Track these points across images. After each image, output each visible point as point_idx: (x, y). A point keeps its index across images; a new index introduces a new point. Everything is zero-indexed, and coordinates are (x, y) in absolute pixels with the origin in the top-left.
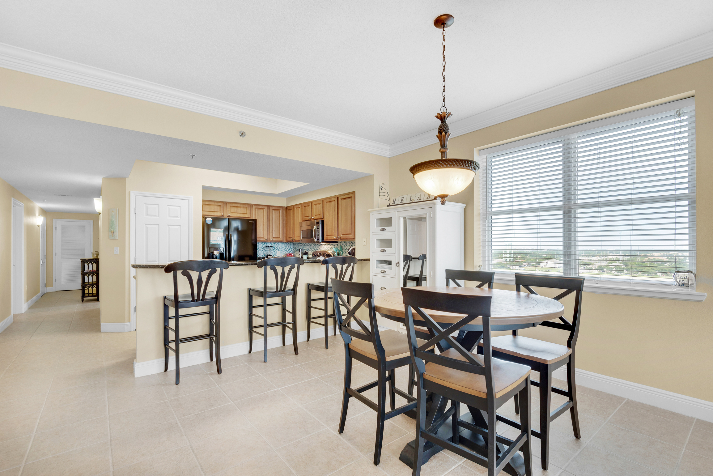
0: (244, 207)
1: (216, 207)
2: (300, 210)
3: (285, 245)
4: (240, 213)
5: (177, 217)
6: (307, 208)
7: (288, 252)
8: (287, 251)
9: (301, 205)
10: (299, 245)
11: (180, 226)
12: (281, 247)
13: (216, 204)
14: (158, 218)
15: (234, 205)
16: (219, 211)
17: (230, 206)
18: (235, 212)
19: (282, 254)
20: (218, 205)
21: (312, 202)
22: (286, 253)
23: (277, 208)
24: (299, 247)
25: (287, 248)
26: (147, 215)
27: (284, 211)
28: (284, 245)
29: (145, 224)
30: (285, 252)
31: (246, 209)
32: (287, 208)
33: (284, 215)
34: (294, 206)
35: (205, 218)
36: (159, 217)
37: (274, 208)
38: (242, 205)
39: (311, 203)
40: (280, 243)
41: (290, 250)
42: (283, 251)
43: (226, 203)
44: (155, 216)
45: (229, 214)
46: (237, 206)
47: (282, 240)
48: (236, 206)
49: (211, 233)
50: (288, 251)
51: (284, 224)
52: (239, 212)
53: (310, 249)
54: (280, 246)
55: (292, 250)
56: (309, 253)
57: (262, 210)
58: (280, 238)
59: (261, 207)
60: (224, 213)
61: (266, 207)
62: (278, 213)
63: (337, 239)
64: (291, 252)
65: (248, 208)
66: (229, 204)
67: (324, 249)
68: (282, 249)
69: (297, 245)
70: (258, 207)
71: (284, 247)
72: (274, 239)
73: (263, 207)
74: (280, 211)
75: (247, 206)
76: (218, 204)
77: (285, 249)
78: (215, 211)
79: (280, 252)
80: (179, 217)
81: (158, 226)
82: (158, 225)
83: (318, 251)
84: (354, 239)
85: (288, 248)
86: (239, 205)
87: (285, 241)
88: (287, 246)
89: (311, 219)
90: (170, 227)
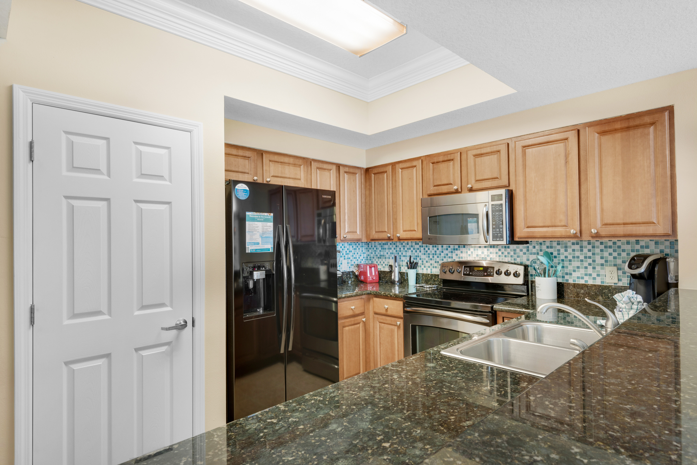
0: (295, 165)
1: (241, 161)
2: (416, 173)
3: (355, 247)
4: (289, 178)
5: (161, 177)
6: (442, 166)
7: (359, 260)
8: (358, 258)
9: (420, 161)
10: (386, 246)
11: (169, 203)
12: (348, 252)
13: (241, 153)
14: (106, 177)
15: (276, 158)
16: (247, 171)
17: (270, 161)
18: (280, 175)
19: (350, 265)
20: (245, 157)
21: (461, 152)
22: (356, 263)
23: (352, 170)
24: (387, 251)
25: (357, 253)
26: (73, 168)
27: (362, 175)
28: (353, 247)
29: (67, 197)
30: (355, 260)
31: (299, 169)
32: (367, 171)
33: (363, 186)
34: (394, 165)
35: (230, 185)
36: (109, 175)
37: (347, 169)
38: (291, 160)
39: (459, 153)
40: (347, 244)
41: (362, 255)
42: (351, 258)
43: (261, 153)
44: (97, 171)
45: (268, 180)
46: (282, 161)
47: (360, 237)
48: (280, 161)
49: (247, 222)
50: (359, 258)
51: (363, 205)
52: (286, 176)
53: (423, 257)
54: (346, 249)
55: (365, 255)
56: (420, 262)
57: (326, 173)
58: (358, 233)
59: (325, 166)
60: (258, 176)
61: (334, 167)
62: (353, 180)
63: (577, 237)
64: (364, 259)
65: (302, 167)
66: (268, 155)
67: (474, 255)
68: (349, 256)
69: (378, 246)
70: (321, 165)
71: (353, 251)
72: (349, 236)
73: (329, 167)
74: (357, 175)
75: (300, 162)
76: (245, 155)
77: (354, 256)
78: (240, 170)
79: (346, 261)
80: (165, 180)
81: (105, 203)
82: (107, 200)
83: (450, 260)
84: (668, 235)
85: (359, 254)
86: (286, 160)
87: (364, 240)
88: (357, 249)
89: (460, 190)
90: (143, 206)
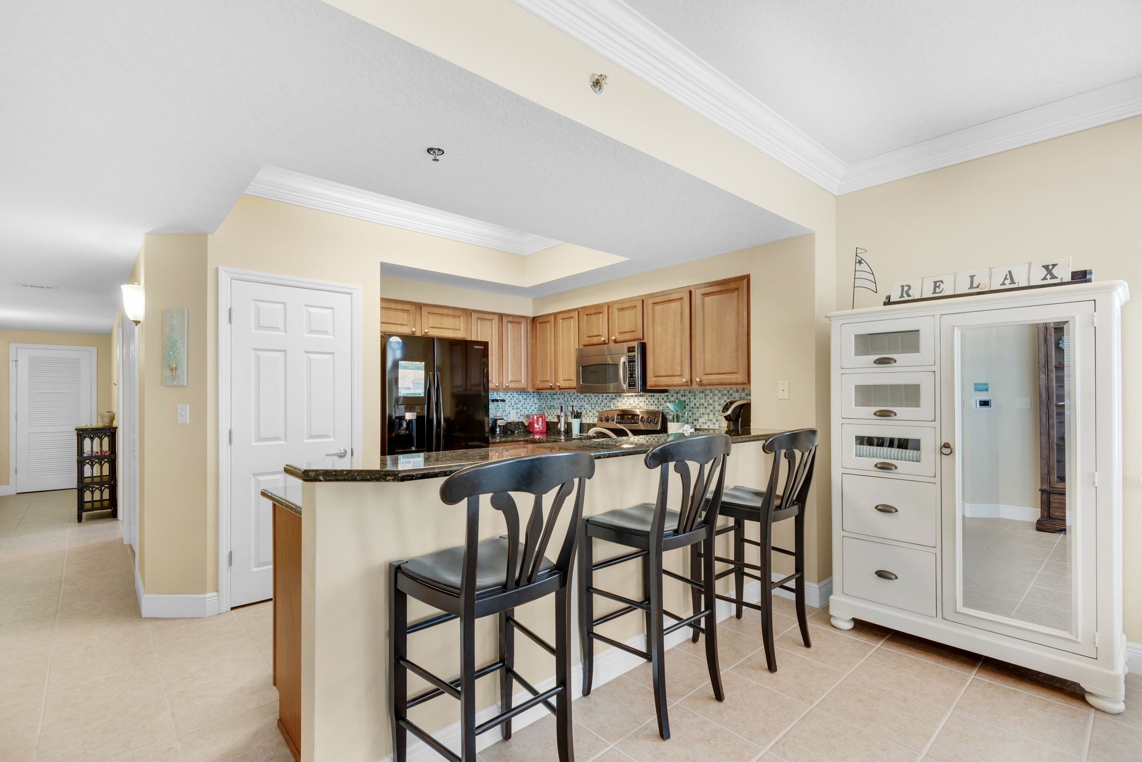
0: (454, 316)
1: (400, 314)
2: (573, 323)
3: (525, 397)
4: (448, 329)
5: (326, 333)
6: (594, 317)
7: (530, 411)
8: (528, 409)
9: (577, 312)
10: (555, 397)
11: (332, 353)
12: (517, 401)
13: (400, 306)
14: (284, 334)
15: (435, 310)
16: (406, 323)
17: (429, 313)
18: (438, 326)
19: (519, 415)
20: (403, 310)
21: (609, 305)
22: (527, 413)
23: (516, 320)
24: (556, 401)
25: (528, 404)
26: (259, 327)
27: (528, 325)
28: (523, 397)
29: (255, 349)
30: (525, 410)
31: (458, 319)
32: (534, 319)
33: (529, 335)
34: (555, 315)
35: (385, 338)
36: (286, 332)
37: (510, 319)
38: (450, 312)
39: (606, 307)
40: (516, 393)
41: (534, 405)
42: (521, 408)
43: (419, 306)
44: (276, 329)
45: (426, 331)
46: (441, 312)
47: (525, 386)
48: (439, 313)
49: (399, 370)
50: (530, 408)
51: (529, 354)
52: (444, 327)
53: (587, 406)
54: (515, 399)
55: (537, 406)
56: (584, 412)
57: (488, 323)
58: (523, 382)
59: (486, 316)
60: (417, 327)
61: (496, 317)
62: (518, 330)
63: (687, 385)
64: (536, 410)
65: (461, 318)
66: (427, 308)
67: (628, 405)
68: (519, 406)
69: (549, 396)
70: (481, 316)
71: (523, 401)
72: (512, 385)
73: (491, 317)
74: (522, 325)
75: (460, 313)
76: (403, 308)
77: (525, 406)
78: (399, 322)
79: (515, 411)
80: (329, 334)
81: (282, 354)
82: (284, 351)
83: (608, 409)
84: (746, 384)
85: (530, 404)
86: (445, 311)
87: (530, 390)
88: (528, 399)
89: (607, 342)
90: (312, 356)
